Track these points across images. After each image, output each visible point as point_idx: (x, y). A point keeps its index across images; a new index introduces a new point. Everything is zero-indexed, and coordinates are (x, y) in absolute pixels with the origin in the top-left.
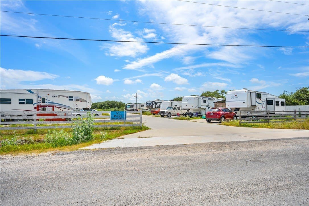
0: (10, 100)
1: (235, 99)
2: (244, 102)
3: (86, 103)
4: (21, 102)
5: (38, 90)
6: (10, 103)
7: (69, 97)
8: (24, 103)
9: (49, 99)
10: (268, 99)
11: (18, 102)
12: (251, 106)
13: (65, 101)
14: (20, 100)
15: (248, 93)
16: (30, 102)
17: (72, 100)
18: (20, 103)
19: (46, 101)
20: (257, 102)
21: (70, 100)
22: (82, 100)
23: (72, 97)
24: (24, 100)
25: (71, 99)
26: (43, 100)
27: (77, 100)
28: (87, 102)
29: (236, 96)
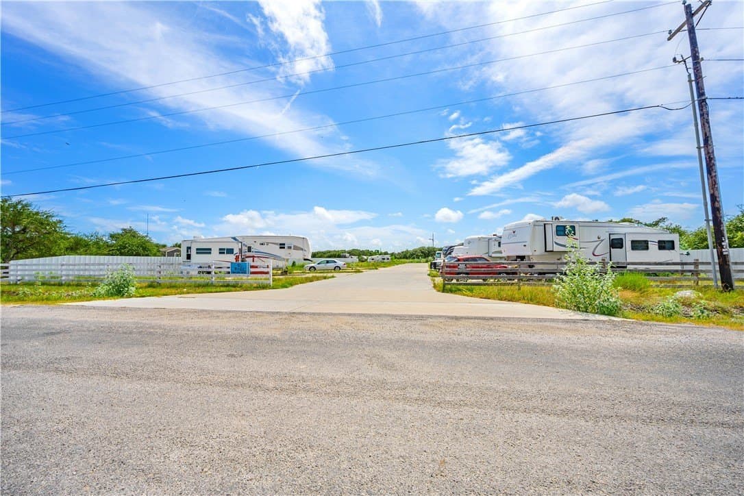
0: (210, 249)
1: (513, 240)
2: (525, 244)
3: (301, 251)
4: (222, 251)
5: (243, 237)
6: (210, 253)
7: (280, 244)
8: (224, 253)
9: (256, 247)
10: (612, 237)
11: (218, 252)
12: (546, 251)
13: (276, 250)
14: (220, 249)
15: (534, 225)
16: (230, 251)
17: (284, 248)
18: (220, 253)
19: (252, 250)
20: (556, 243)
21: (281, 248)
22: (296, 248)
23: (284, 244)
24: (224, 249)
25: (282, 246)
26: (249, 249)
27: (290, 248)
28: (302, 249)
29: (514, 232)
